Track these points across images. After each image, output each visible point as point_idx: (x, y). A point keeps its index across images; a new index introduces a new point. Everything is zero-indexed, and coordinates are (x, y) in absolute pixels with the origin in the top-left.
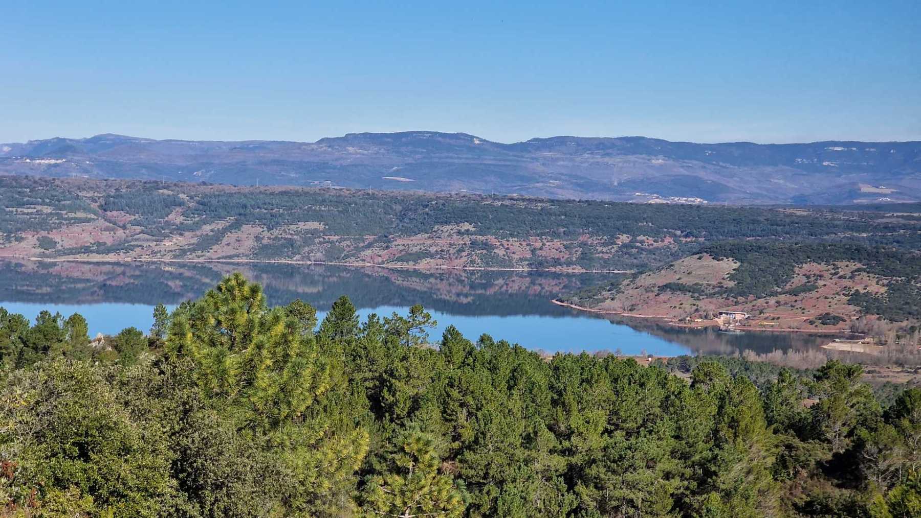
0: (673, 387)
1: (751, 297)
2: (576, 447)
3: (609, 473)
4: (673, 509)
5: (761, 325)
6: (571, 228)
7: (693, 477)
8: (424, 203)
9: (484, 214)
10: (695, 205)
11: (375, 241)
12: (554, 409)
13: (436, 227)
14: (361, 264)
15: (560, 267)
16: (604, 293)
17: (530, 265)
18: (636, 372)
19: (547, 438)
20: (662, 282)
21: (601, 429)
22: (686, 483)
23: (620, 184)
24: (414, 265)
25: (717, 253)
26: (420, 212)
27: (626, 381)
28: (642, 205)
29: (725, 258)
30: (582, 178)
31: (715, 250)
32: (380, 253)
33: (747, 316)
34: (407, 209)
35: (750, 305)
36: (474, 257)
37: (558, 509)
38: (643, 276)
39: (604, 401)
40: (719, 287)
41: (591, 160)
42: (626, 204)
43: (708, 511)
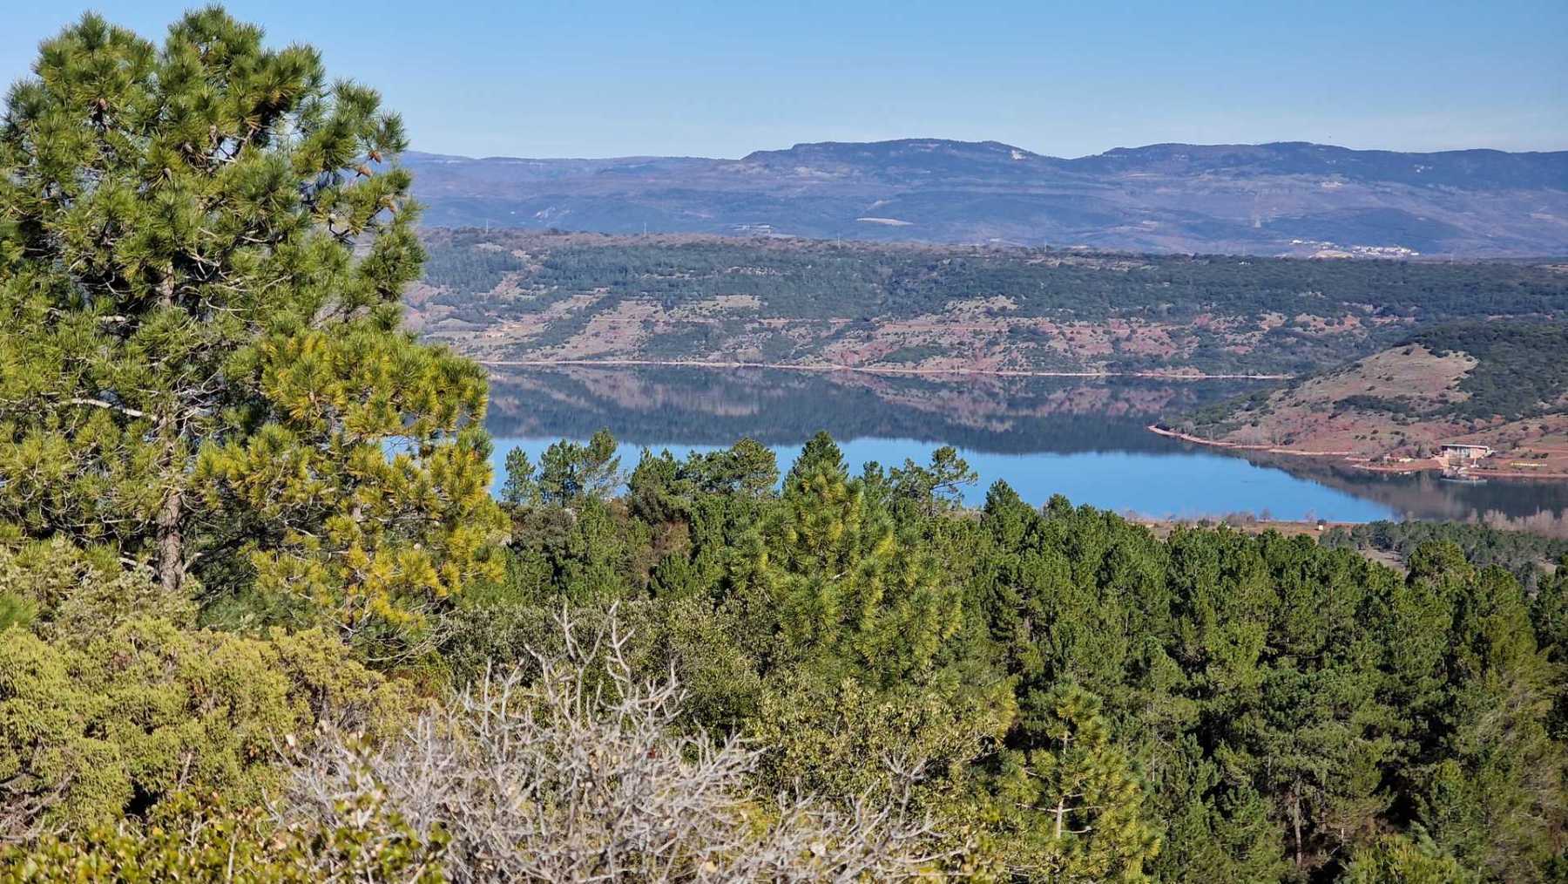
0: (1376, 582)
1: (1497, 419)
2: (1215, 684)
3: (1273, 729)
4: (1381, 787)
5: (1515, 467)
6: (1180, 303)
7: (1413, 735)
8: (928, 262)
9: (1032, 281)
10: (1397, 261)
11: (848, 327)
12: (1176, 621)
13: (950, 305)
14: (824, 366)
15: (1161, 370)
16: (1238, 413)
17: (1109, 367)
18: (1314, 558)
19: (1166, 669)
20: (1340, 394)
21: (1256, 654)
22: (1401, 744)
23: (1265, 225)
24: (915, 368)
25: (1437, 344)
26: (923, 277)
27: (1296, 573)
28: (1304, 261)
29: (1451, 352)
30: (1198, 216)
31: (1434, 338)
32: (857, 348)
33: (1489, 452)
34: (900, 274)
35: (1495, 433)
36: (1015, 354)
37: (1188, 786)
38: (1308, 384)
39: (1260, 607)
40: (1440, 402)
41: (1215, 185)
42: (1277, 260)
43: (1441, 790)
